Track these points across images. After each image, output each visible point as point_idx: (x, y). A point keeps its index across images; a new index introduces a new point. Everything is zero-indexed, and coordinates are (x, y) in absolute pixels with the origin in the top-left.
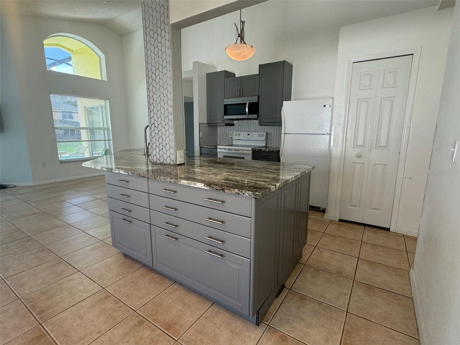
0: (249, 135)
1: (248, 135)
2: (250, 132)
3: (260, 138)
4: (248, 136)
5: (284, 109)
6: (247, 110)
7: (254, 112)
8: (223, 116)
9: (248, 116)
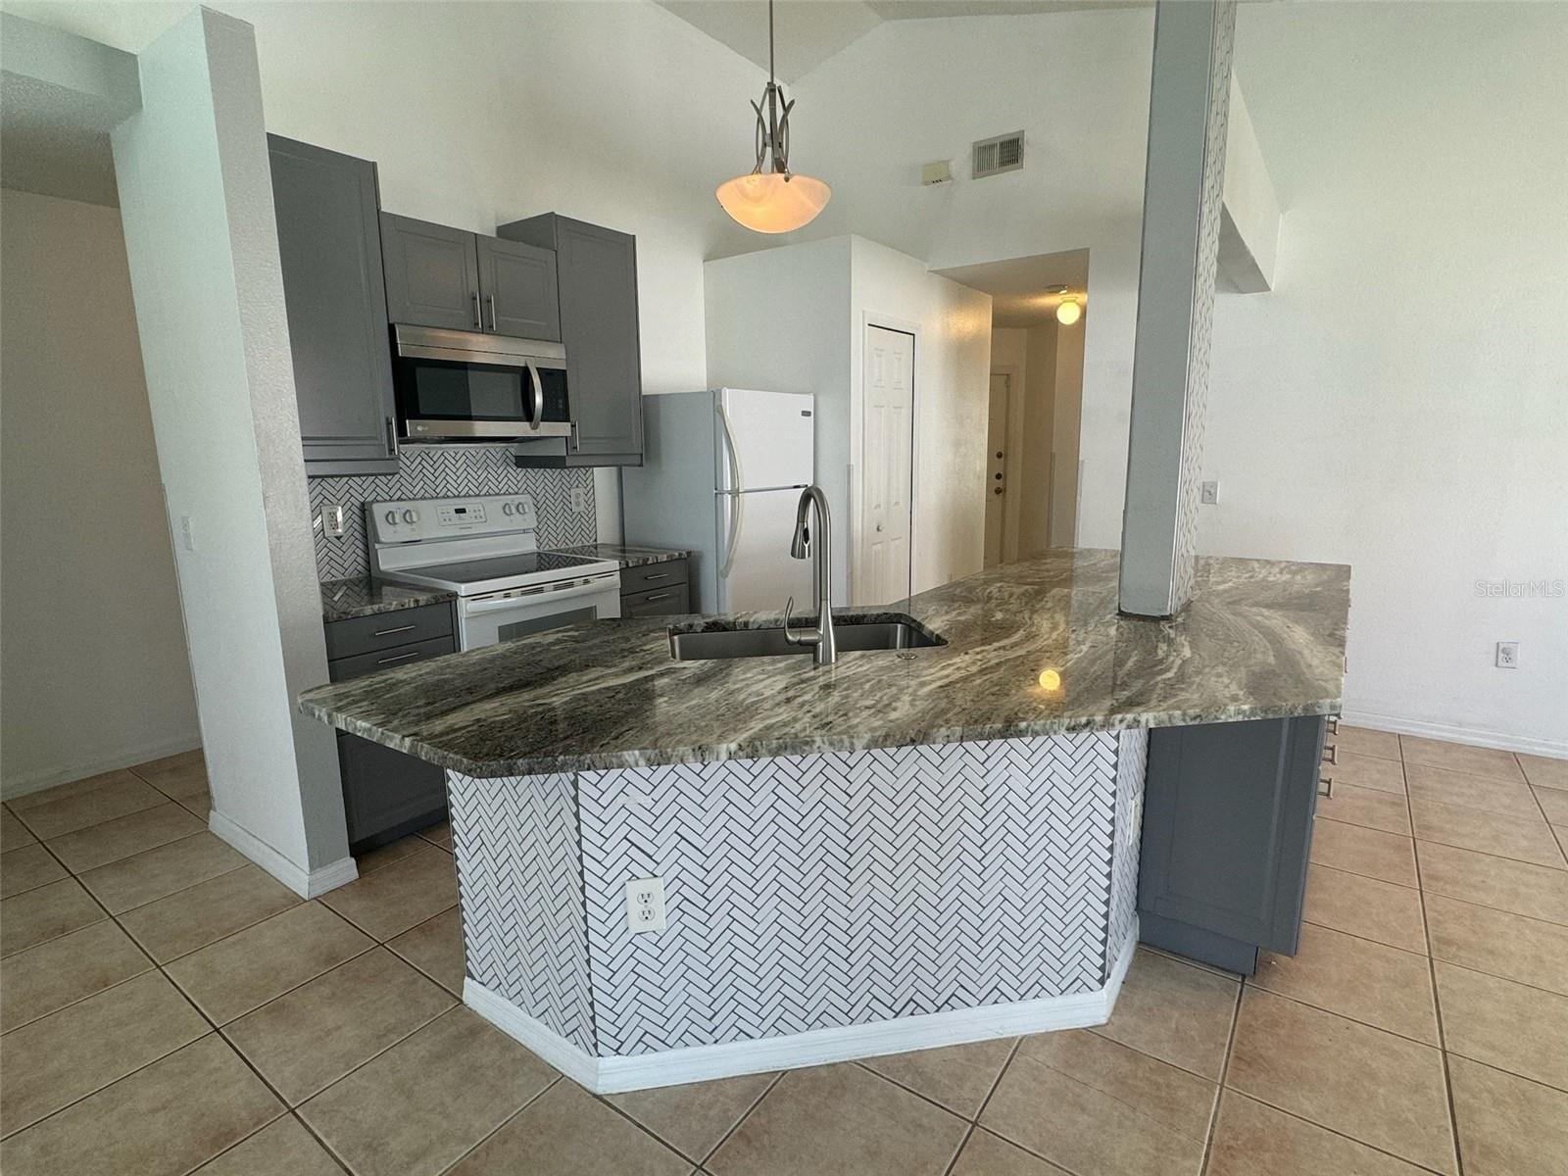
0: (463, 511)
1: (458, 511)
2: (463, 500)
4: (460, 519)
5: (728, 414)
6: (539, 400)
7: (557, 410)
8: (389, 423)
9: (534, 428)
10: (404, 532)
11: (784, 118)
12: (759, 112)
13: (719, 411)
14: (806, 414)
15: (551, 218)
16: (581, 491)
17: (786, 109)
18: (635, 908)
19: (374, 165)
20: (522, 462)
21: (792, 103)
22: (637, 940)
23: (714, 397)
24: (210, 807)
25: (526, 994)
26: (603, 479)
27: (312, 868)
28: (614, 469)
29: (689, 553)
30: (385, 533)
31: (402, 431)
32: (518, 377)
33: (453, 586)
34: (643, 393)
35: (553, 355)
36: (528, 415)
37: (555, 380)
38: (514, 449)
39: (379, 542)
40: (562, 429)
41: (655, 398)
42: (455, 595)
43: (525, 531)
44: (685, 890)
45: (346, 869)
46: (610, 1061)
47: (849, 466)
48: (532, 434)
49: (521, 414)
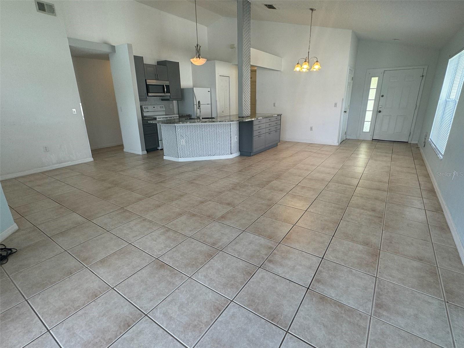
1: (154, 107)
3: (162, 109)
5: (195, 92)
6: (165, 90)
7: (168, 92)
8: (146, 94)
9: (165, 94)
10: (146, 110)
11: (200, 49)
12: (196, 47)
13: (193, 91)
14: (209, 91)
15: (166, 61)
16: (172, 105)
17: (200, 47)
18: (182, 142)
19: (143, 57)
20: (162, 100)
21: (201, 46)
22: (182, 146)
23: (193, 89)
24: (123, 148)
25: (171, 155)
26: (175, 102)
27: (142, 151)
28: (177, 101)
29: (189, 115)
30: (144, 110)
31: (148, 95)
32: (162, 87)
33: (156, 117)
34: (181, 88)
35: (167, 83)
36: (164, 92)
37: (168, 87)
38: (161, 97)
39: (143, 111)
40: (169, 94)
41: (183, 89)
42: (156, 118)
43: (163, 111)
44: (186, 141)
45: (145, 152)
46: (180, 158)
47: (216, 101)
48: (165, 95)
49: (163, 92)
